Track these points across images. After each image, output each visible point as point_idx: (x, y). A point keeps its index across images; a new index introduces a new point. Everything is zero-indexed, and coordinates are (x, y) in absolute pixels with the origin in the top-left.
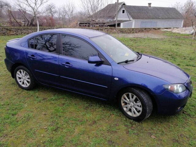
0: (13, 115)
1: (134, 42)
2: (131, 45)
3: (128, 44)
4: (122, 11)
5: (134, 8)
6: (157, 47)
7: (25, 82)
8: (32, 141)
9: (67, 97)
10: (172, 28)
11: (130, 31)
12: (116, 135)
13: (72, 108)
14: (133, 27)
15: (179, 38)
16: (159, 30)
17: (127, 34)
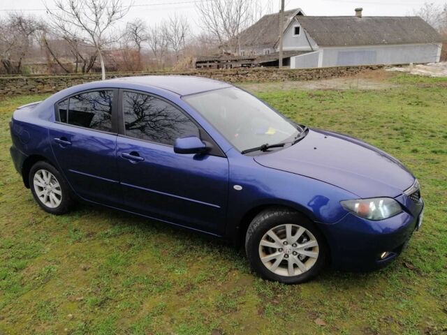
0: (16, 270)
1: (316, 100)
2: (309, 106)
3: (301, 106)
4: (293, 30)
5: (321, 20)
6: (368, 111)
7: (52, 196)
8: (46, 328)
9: (139, 230)
10: (411, 64)
11: (310, 74)
12: (234, 317)
13: (147, 255)
14: (320, 66)
15: (427, 88)
16: (379, 71)
17: (305, 82)
